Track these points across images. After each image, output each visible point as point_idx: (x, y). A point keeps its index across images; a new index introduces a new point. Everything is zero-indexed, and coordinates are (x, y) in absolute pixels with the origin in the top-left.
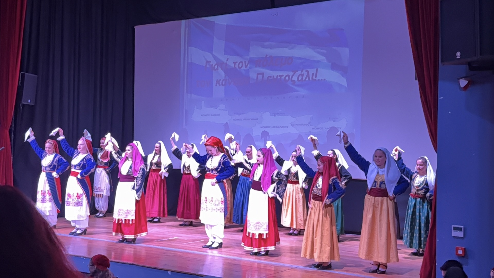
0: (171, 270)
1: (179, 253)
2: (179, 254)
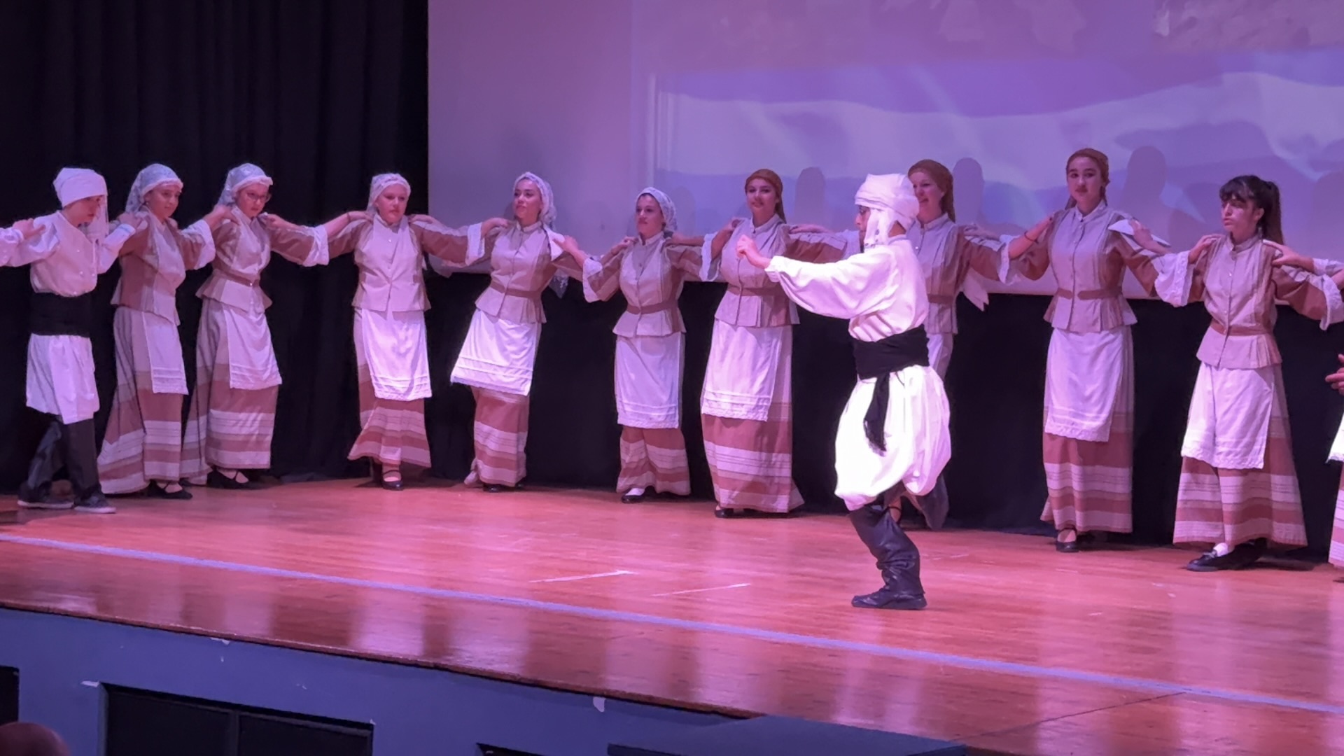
0: (605, 693)
1: (638, 630)
2: (642, 633)
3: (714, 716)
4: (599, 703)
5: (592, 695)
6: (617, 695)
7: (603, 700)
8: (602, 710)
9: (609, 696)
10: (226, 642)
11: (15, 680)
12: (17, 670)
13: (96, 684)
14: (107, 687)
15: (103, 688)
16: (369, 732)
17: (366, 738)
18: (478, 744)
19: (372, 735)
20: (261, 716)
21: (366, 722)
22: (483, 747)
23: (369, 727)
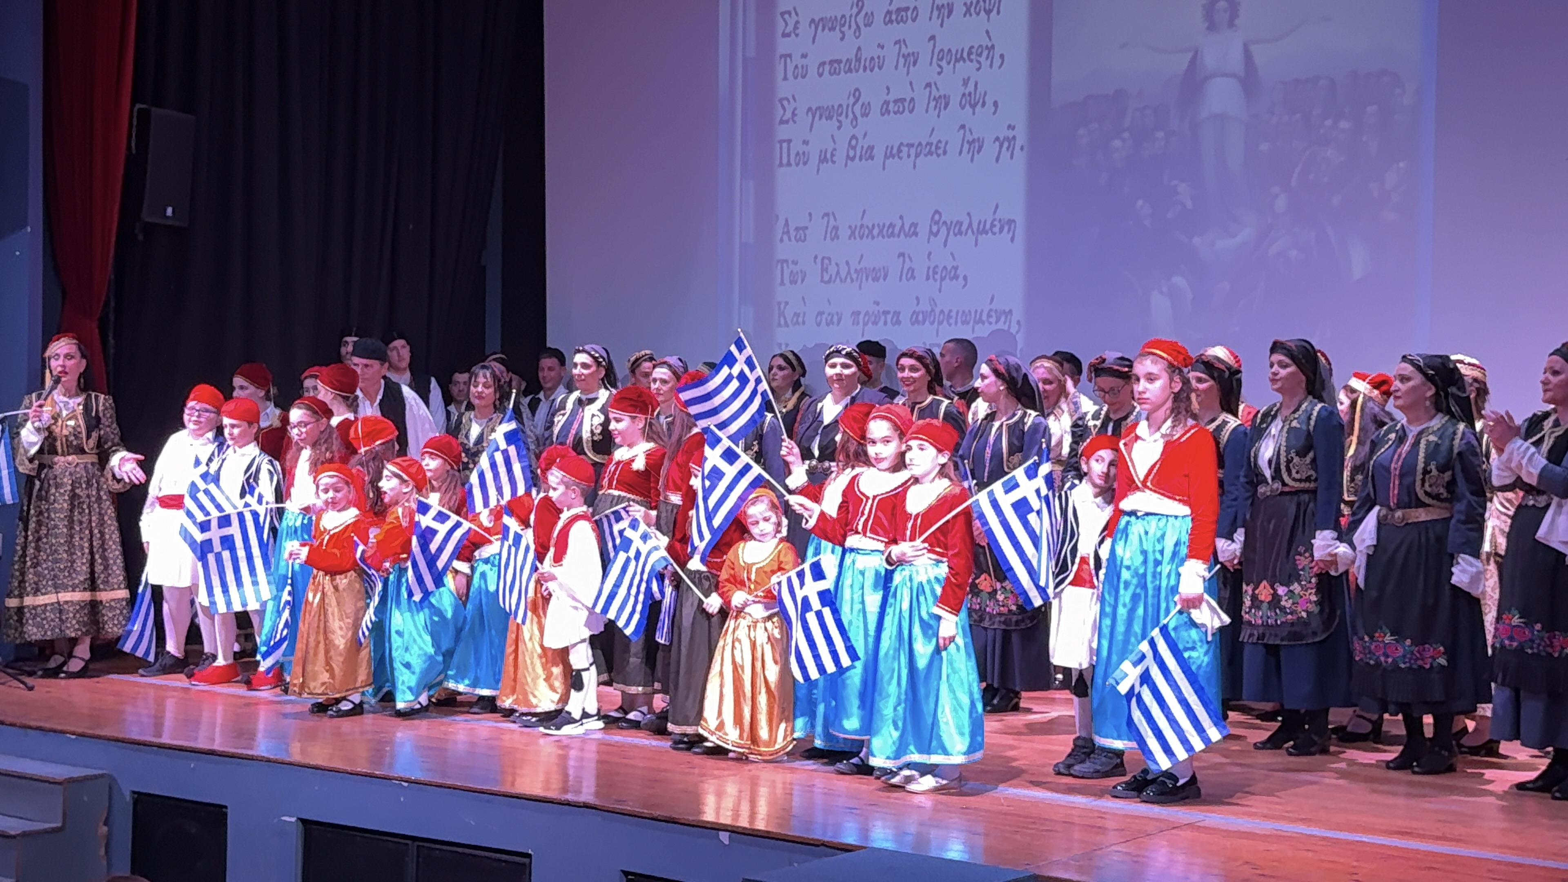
0: (730, 828)
3: (822, 848)
4: (724, 837)
5: (719, 830)
6: (740, 830)
7: (728, 834)
8: (727, 842)
9: (734, 831)
10: (405, 784)
11: (226, 814)
12: (226, 807)
13: (293, 819)
14: (304, 821)
15: (300, 823)
16: (526, 860)
17: (524, 864)
18: (624, 872)
19: (531, 863)
20: (438, 846)
21: (524, 851)
22: (626, 873)
23: (529, 856)
